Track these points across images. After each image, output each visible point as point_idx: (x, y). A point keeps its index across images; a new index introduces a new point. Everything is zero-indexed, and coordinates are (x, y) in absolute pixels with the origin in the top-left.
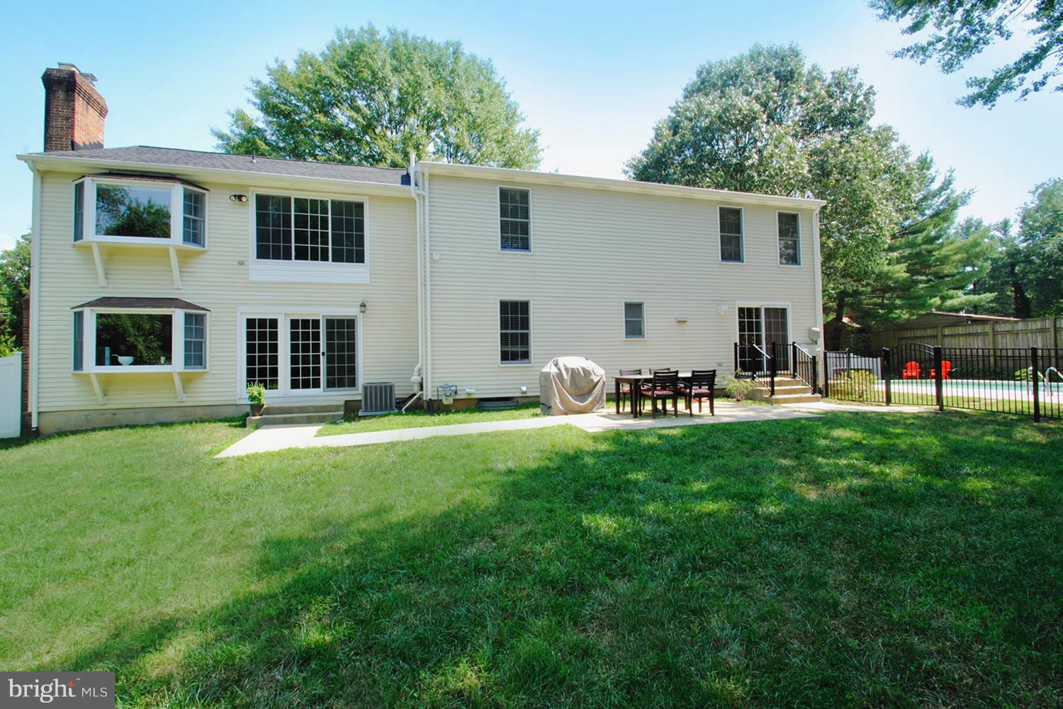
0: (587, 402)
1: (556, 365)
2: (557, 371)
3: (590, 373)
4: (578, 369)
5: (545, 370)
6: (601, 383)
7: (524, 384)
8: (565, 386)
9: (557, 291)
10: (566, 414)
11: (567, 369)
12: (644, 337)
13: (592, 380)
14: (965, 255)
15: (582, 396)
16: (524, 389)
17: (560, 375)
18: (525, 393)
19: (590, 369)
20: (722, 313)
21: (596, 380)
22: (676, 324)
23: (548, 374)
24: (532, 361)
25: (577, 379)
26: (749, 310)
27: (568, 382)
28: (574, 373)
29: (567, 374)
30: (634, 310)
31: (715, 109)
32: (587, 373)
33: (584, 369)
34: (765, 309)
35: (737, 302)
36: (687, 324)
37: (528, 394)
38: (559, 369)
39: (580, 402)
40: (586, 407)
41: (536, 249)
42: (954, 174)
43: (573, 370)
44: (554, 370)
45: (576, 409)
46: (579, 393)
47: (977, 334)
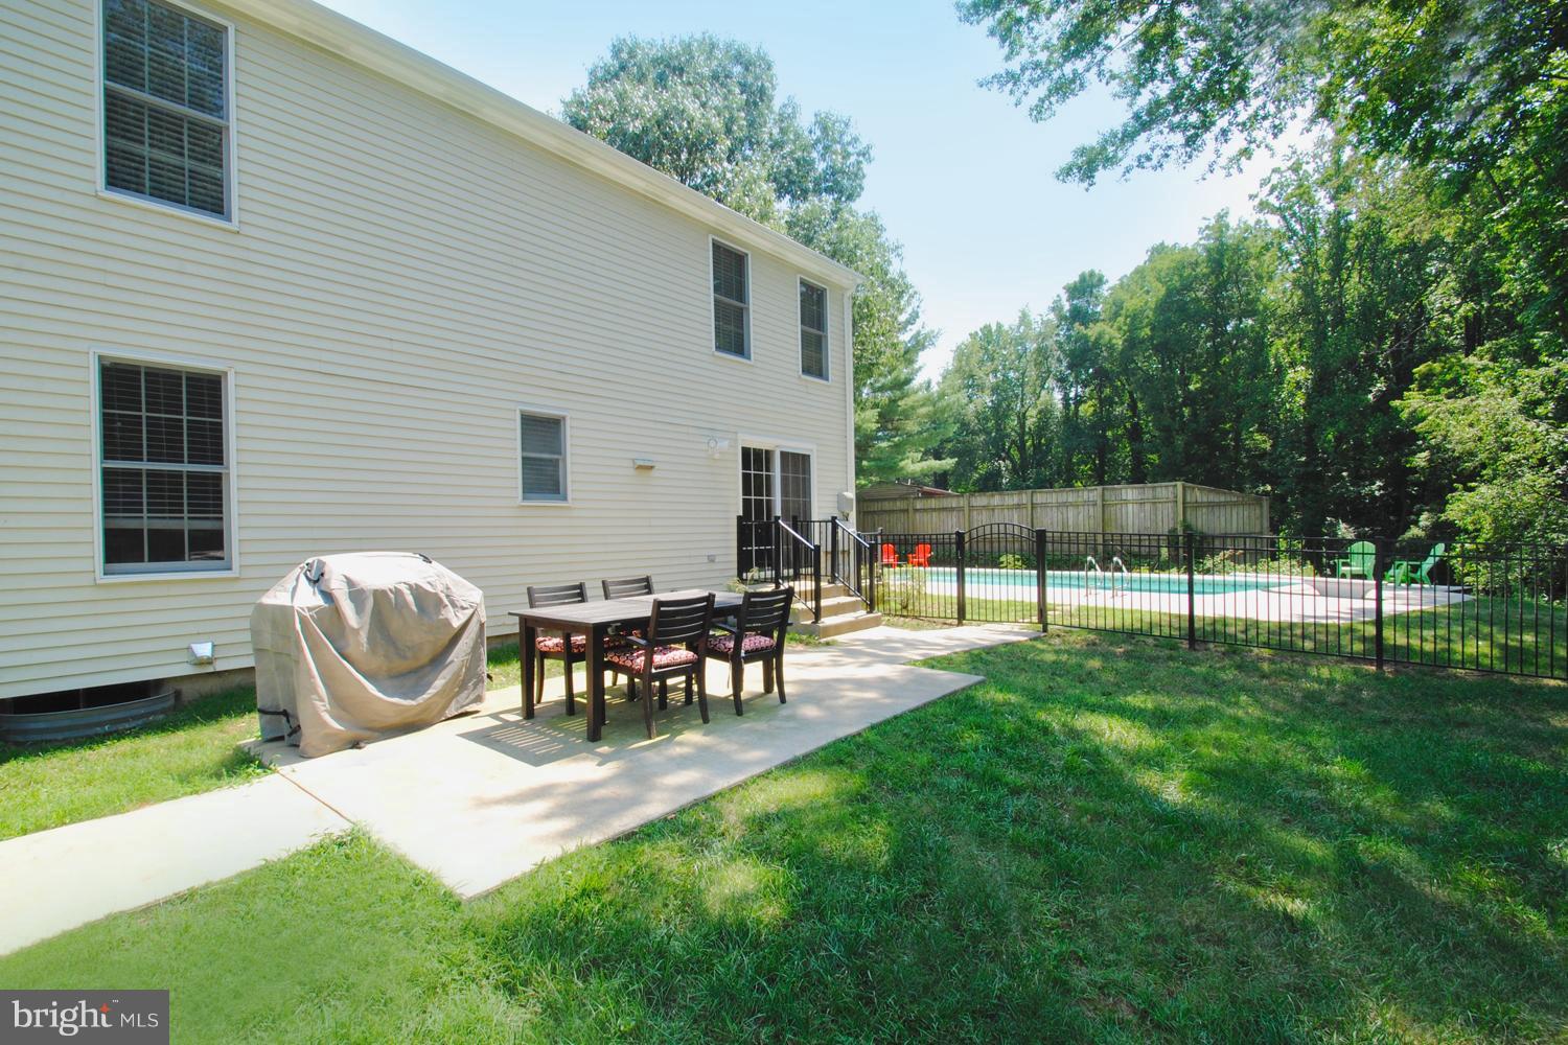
0: (432, 691)
1: (315, 582)
2: (319, 601)
3: (439, 604)
4: (398, 592)
5: (277, 597)
6: (473, 628)
7: (201, 636)
8: (351, 650)
9: (325, 356)
10: (355, 744)
11: (357, 595)
12: (565, 499)
13: (447, 623)
14: (931, 408)
15: (411, 673)
16: (204, 650)
17: (331, 616)
18: (209, 662)
19: (439, 589)
20: (717, 456)
21: (456, 624)
22: (632, 472)
23: (285, 613)
24: (235, 564)
25: (395, 624)
26: (758, 452)
27: (363, 637)
28: (382, 607)
29: (359, 610)
30: (542, 432)
31: (651, 108)
32: (428, 602)
33: (417, 591)
34: (782, 453)
35: (741, 436)
36: (653, 473)
37: (220, 666)
38: (328, 596)
39: (405, 696)
40: (427, 707)
41: (246, 217)
42: (922, 305)
43: (380, 595)
44: (307, 599)
45: (395, 720)
46: (402, 665)
47: (952, 509)
